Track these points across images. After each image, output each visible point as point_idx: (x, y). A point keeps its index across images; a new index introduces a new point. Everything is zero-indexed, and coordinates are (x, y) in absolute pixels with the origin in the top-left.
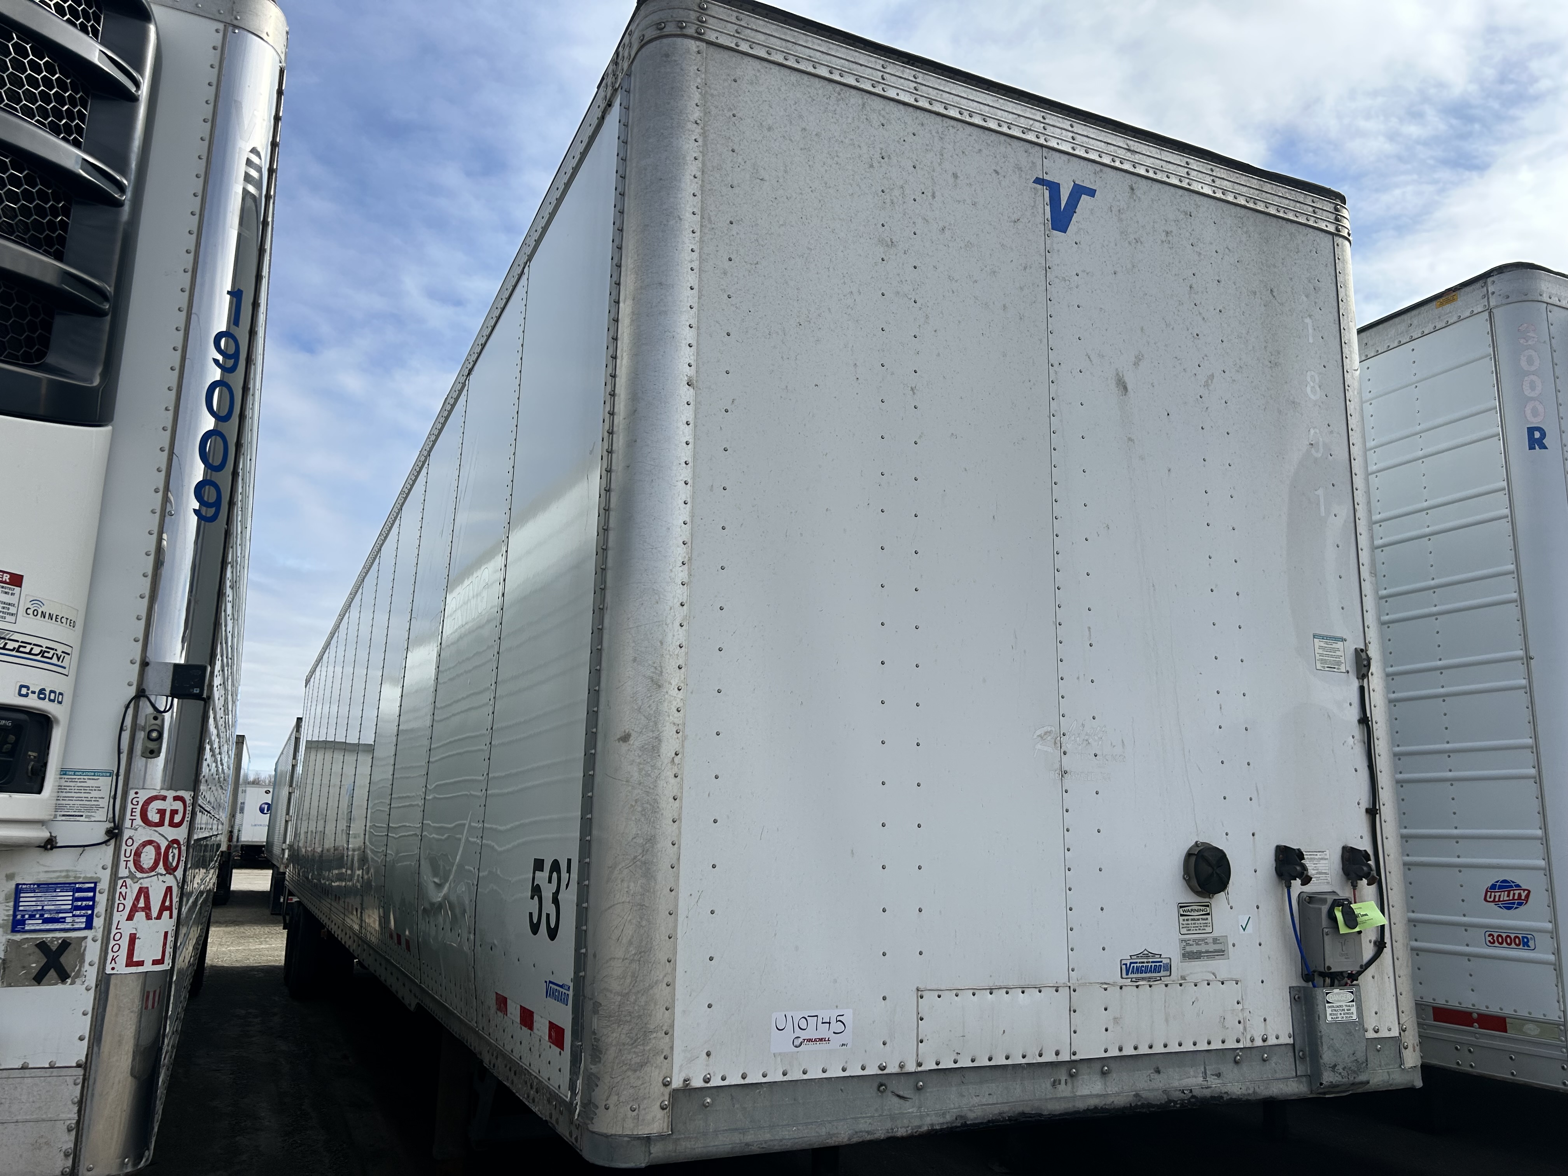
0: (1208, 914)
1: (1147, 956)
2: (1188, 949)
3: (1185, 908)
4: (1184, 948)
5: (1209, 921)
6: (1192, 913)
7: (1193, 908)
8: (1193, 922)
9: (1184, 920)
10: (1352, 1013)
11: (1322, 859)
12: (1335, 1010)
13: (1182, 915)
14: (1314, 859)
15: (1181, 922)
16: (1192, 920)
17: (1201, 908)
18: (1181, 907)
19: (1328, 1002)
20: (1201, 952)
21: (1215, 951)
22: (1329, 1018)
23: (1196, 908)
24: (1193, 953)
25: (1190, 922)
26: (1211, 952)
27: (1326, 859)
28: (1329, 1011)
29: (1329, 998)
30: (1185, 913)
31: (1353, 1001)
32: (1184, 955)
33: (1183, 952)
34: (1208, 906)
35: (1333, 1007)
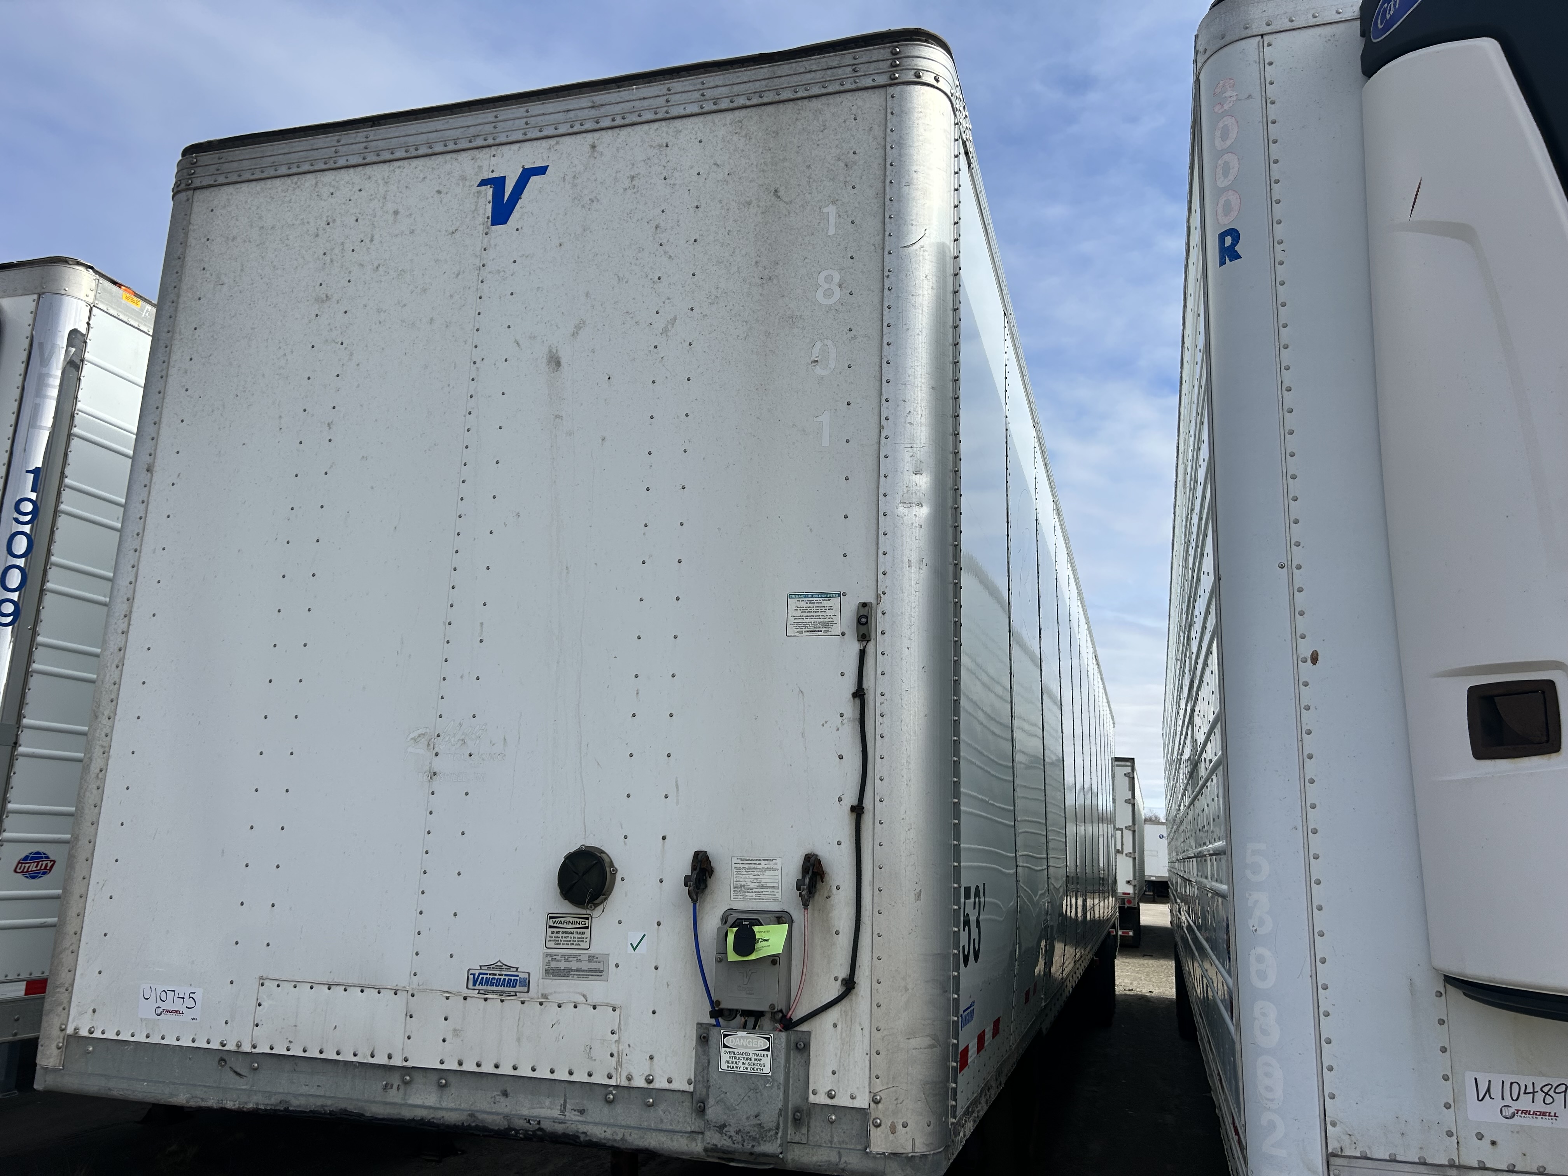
0: (587, 928)
1: (501, 968)
2: (554, 965)
3: (557, 920)
4: (548, 963)
5: (587, 935)
6: (565, 926)
7: (568, 919)
8: (564, 935)
9: (553, 932)
10: (764, 1065)
11: (768, 869)
12: (736, 1058)
13: (551, 927)
14: (756, 869)
15: (549, 934)
16: (563, 933)
17: (578, 920)
18: (551, 918)
19: (725, 1046)
20: (570, 970)
21: (590, 970)
22: (724, 1066)
23: (571, 920)
24: (560, 970)
25: (560, 935)
26: (584, 971)
27: (775, 870)
28: (725, 1057)
29: (728, 1041)
30: (555, 925)
31: (767, 1050)
32: (547, 972)
33: (547, 967)
34: (587, 919)
35: (733, 1053)
